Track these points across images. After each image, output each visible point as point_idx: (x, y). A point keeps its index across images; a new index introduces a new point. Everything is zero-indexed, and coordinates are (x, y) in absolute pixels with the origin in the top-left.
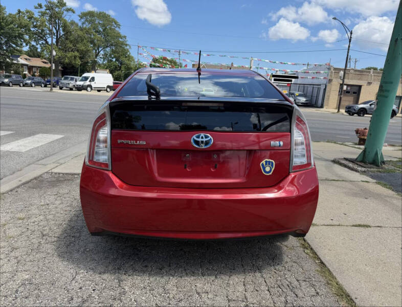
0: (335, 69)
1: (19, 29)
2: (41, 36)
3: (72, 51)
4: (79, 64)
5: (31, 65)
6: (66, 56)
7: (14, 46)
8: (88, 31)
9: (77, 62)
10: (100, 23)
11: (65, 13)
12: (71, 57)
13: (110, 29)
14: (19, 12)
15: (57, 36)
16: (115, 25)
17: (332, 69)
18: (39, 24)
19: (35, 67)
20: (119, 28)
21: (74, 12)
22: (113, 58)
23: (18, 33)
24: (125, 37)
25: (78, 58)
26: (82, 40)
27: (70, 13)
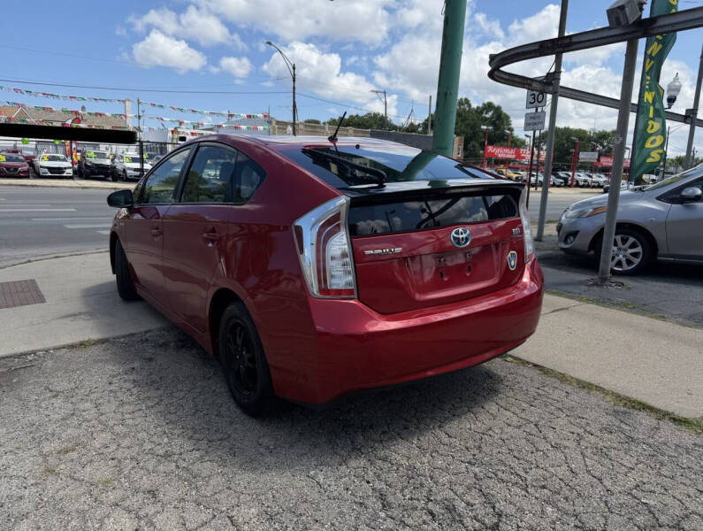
0: (278, 123)
17: (274, 123)
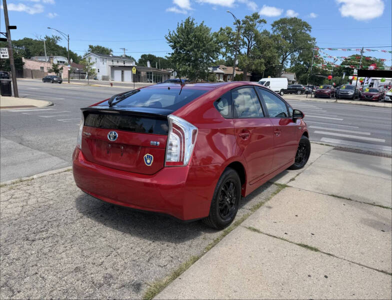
1: (216, 44)
2: (236, 48)
3: (259, 58)
4: (264, 70)
5: (227, 73)
6: (254, 63)
7: (212, 59)
8: (276, 39)
9: (262, 68)
10: (290, 29)
11: (258, 24)
12: (257, 64)
13: (301, 33)
14: (221, 29)
15: (249, 46)
16: (306, 29)
18: (235, 37)
19: (229, 75)
20: (310, 31)
21: (265, 23)
22: (301, 61)
23: (216, 48)
24: (314, 39)
25: (263, 65)
26: (270, 47)
27: (262, 24)
